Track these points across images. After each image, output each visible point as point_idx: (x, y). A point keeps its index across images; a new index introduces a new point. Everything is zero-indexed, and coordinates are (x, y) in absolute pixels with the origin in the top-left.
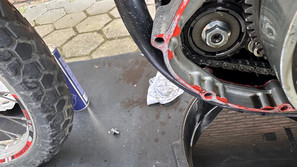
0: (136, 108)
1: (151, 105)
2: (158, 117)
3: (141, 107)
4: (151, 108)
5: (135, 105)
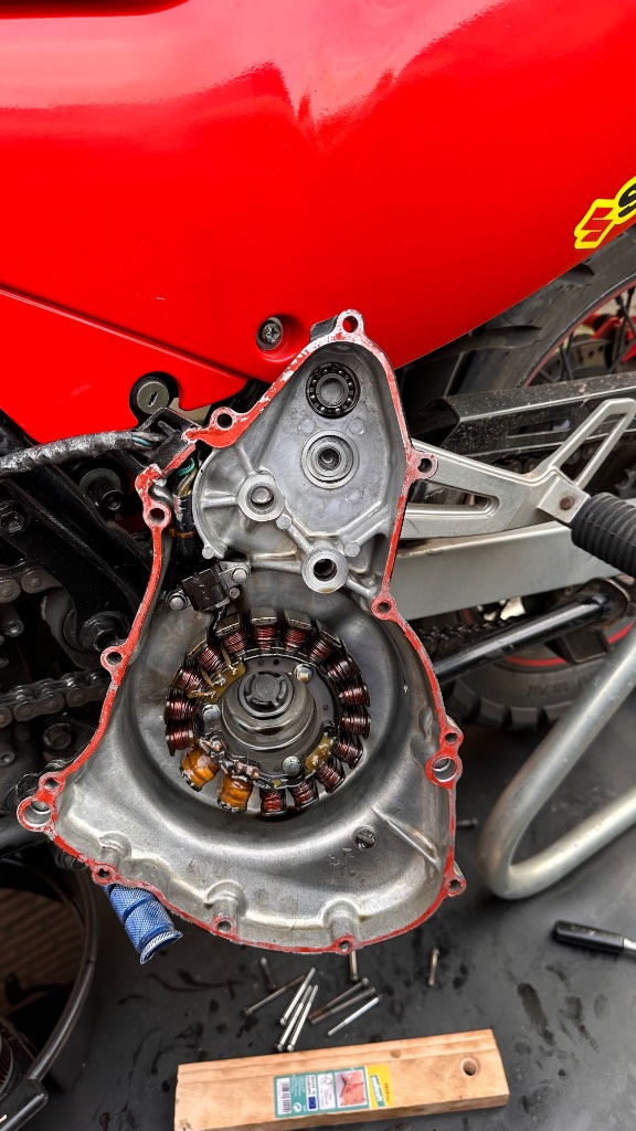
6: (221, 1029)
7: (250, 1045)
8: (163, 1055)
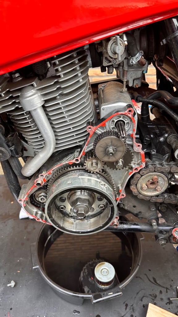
0: (10, 220)
1: (22, 219)
2: (26, 228)
3: (14, 220)
4: (22, 221)
5: (10, 218)
6: (162, 299)
7: (169, 308)
8: (145, 297)
